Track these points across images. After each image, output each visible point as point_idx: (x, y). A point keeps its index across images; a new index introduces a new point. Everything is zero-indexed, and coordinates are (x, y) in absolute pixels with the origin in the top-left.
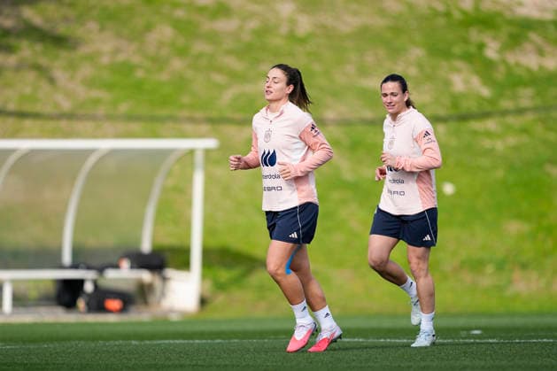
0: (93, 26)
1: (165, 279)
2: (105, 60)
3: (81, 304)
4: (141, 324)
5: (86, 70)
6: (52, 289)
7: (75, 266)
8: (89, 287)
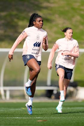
0: (57, 16)
1: (77, 90)
2: (60, 26)
3: (53, 97)
4: (70, 103)
5: (55, 29)
6: (44, 92)
7: (51, 86)
8: (55, 92)
